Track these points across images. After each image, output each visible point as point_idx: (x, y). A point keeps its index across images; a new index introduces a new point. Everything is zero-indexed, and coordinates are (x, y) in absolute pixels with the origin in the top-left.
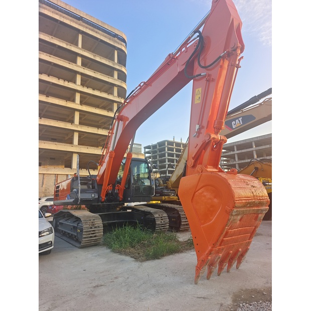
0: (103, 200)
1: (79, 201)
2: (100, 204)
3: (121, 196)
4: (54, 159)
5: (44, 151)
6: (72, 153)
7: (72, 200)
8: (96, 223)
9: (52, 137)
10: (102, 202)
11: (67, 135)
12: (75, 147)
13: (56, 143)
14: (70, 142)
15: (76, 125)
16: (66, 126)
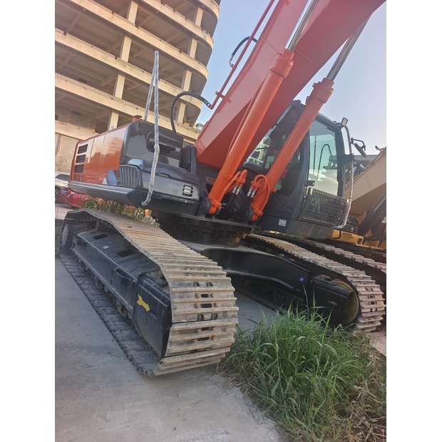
0: (213, 210)
1: (148, 199)
2: (203, 218)
3: (257, 210)
4: (79, 114)
5: (64, 95)
6: (111, 110)
7: (125, 191)
8: (216, 298)
9: (81, 77)
10: (208, 216)
11: (105, 77)
12: (116, 102)
13: (86, 86)
14: (110, 90)
15: (123, 62)
16: (106, 60)
